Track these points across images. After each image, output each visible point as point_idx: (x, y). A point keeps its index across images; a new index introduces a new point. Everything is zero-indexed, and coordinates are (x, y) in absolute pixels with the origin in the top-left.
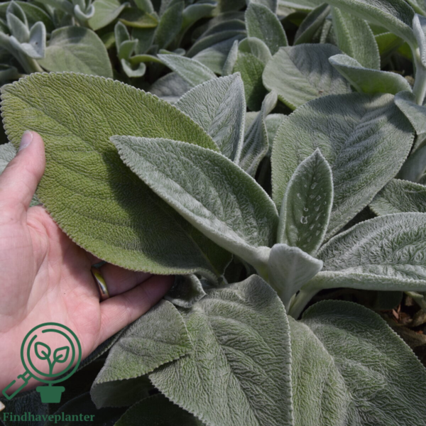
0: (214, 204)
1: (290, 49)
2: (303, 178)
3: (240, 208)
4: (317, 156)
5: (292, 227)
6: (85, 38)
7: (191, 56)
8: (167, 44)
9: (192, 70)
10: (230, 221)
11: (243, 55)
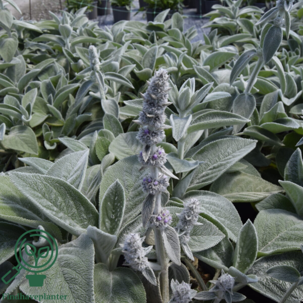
0: (61, 205)
1: (124, 135)
2: (111, 194)
3: (76, 208)
4: (117, 183)
5: (107, 220)
6: (26, 131)
7: (78, 139)
8: (69, 133)
9: (75, 145)
10: (70, 215)
11: (100, 137)
